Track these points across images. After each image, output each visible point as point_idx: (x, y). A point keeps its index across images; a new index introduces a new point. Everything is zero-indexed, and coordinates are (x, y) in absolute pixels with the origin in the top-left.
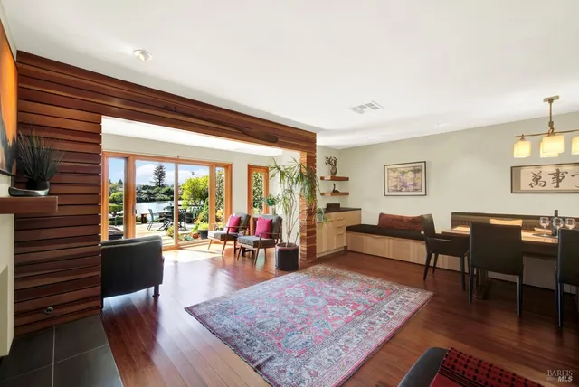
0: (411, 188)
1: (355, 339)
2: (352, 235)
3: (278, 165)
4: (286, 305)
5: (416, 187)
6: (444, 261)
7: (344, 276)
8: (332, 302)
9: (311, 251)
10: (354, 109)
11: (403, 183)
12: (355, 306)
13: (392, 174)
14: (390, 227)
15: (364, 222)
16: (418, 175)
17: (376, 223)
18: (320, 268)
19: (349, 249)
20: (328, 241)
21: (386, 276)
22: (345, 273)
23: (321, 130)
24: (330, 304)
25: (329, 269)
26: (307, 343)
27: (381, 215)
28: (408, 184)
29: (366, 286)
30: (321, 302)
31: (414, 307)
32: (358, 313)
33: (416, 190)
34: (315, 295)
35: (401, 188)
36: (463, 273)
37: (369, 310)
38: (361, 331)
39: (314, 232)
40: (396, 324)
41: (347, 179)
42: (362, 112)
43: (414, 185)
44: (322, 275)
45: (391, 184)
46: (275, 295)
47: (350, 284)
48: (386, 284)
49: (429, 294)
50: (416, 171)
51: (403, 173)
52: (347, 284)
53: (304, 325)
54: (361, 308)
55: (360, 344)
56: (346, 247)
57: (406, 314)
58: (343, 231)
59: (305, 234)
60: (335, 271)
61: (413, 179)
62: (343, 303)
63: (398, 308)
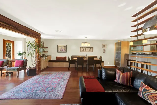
0: (64, 51)
1: (63, 84)
2: (49, 63)
3: (31, 42)
4: (41, 83)
5: (65, 50)
6: (72, 65)
7: (51, 73)
8: (53, 79)
9: (39, 68)
10: (56, 31)
11: (62, 49)
12: (59, 78)
13: (59, 47)
14: (59, 60)
15: (52, 59)
16: (65, 48)
17: (55, 59)
18: (44, 73)
19: (49, 66)
20: (44, 65)
21: (61, 71)
22: (51, 72)
23: (43, 33)
24: (52, 79)
25: (46, 72)
26: (53, 88)
27: (57, 57)
28: (63, 50)
29: (58, 73)
30: (50, 80)
31: (69, 75)
32: (60, 79)
33: (65, 51)
34: (47, 79)
35: (61, 50)
36: (75, 67)
37: (62, 78)
38: (63, 82)
39: (40, 63)
40: (68, 78)
41: (47, 48)
42: (57, 32)
43: (64, 50)
44: (45, 74)
45: (59, 49)
46: (34, 82)
47: (55, 74)
48: (62, 72)
49: (70, 72)
50: (65, 47)
51: (62, 47)
52: (53, 74)
53: (49, 86)
54: (60, 78)
55: (64, 84)
56: (48, 66)
57: (69, 76)
58: (47, 62)
59: (38, 64)
60: (49, 72)
61: (64, 49)
62: (55, 78)
63: (67, 75)
